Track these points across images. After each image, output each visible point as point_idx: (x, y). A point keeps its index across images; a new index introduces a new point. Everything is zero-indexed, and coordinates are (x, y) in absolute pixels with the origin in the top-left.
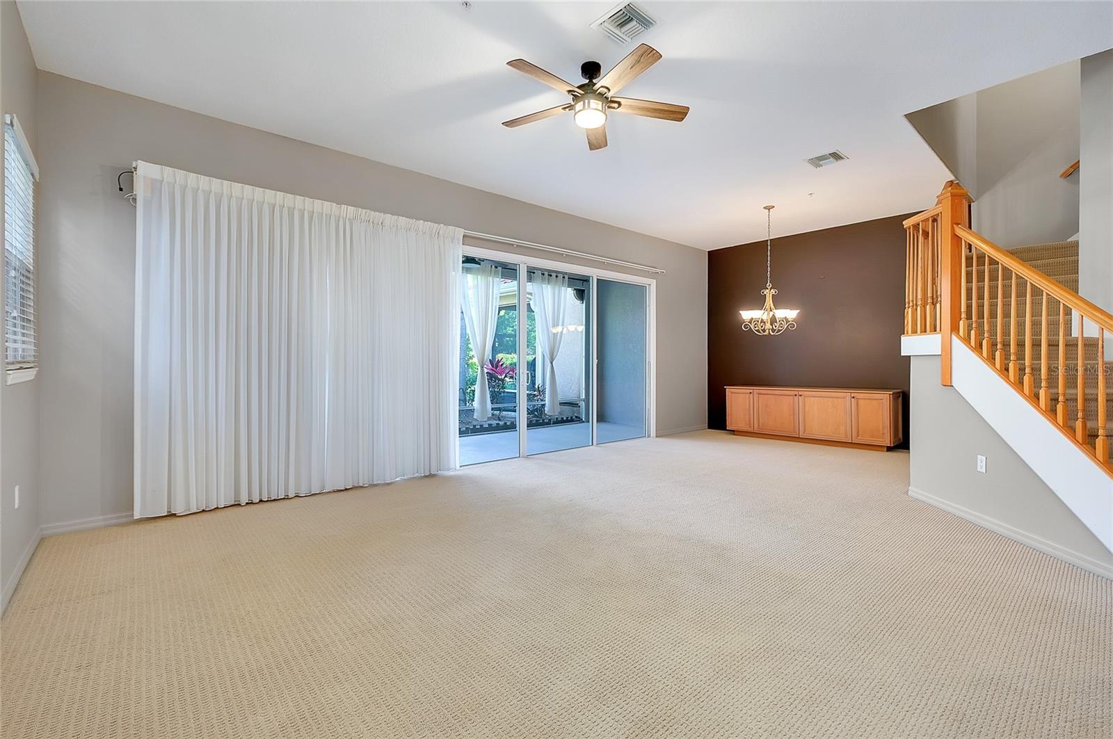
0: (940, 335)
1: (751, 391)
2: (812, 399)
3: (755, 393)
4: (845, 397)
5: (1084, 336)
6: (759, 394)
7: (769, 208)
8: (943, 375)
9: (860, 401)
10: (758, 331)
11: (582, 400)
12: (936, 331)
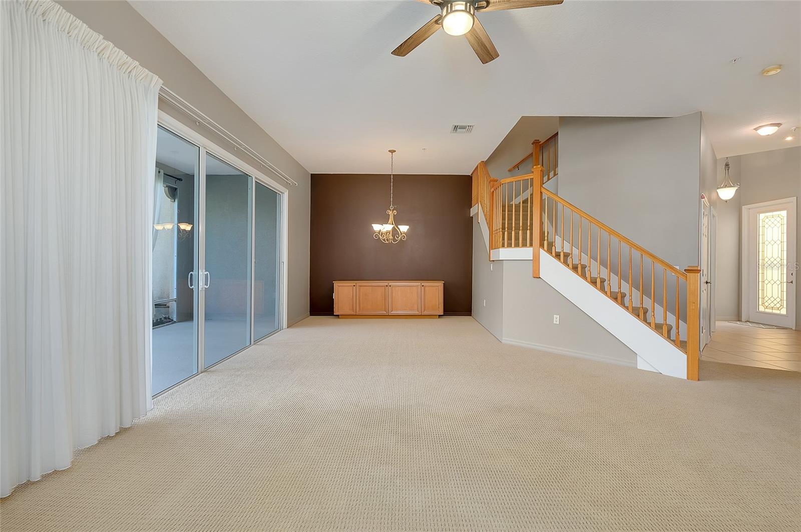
0: (531, 249)
1: (355, 284)
2: (397, 288)
3: (357, 286)
4: (418, 286)
5: (556, 251)
6: (360, 286)
7: (392, 152)
8: (534, 271)
9: (426, 288)
10: (384, 240)
11: (172, 300)
12: (526, 246)
